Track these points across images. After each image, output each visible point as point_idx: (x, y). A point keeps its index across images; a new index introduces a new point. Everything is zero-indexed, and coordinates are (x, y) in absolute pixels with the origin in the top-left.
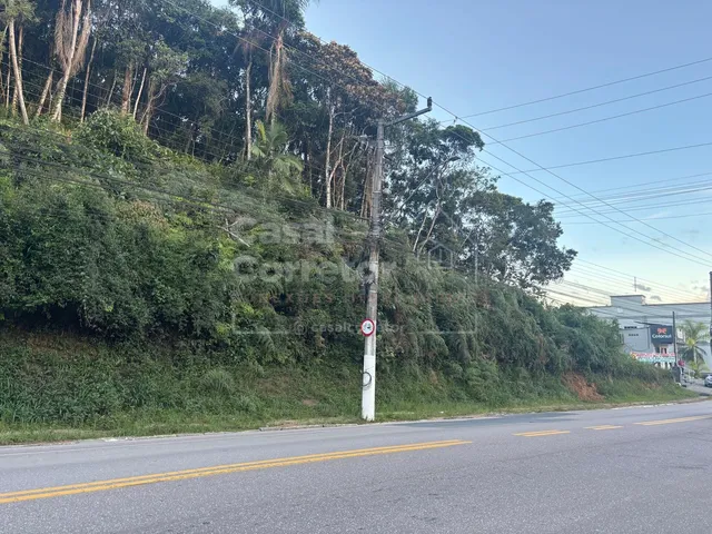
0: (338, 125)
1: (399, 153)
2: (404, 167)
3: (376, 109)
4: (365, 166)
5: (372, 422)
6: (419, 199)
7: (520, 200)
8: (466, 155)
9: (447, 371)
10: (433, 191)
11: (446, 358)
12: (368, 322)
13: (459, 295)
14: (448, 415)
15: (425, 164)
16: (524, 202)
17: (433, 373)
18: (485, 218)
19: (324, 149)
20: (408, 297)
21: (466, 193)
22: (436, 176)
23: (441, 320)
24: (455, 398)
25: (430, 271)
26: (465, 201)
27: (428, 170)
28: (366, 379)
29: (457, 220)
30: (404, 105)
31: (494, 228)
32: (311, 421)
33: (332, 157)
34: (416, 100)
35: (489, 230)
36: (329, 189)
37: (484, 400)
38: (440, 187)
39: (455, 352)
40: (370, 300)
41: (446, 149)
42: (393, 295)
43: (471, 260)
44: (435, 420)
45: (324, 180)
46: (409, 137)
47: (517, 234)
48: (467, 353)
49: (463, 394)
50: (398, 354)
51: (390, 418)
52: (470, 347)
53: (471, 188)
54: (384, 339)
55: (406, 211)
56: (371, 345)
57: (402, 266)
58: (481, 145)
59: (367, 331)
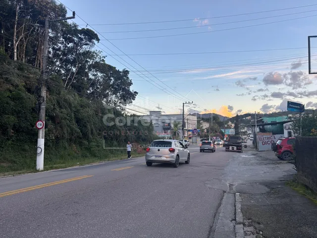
0: (21, 17)
1: (56, 38)
2: (60, 45)
3: (44, 12)
4: (38, 41)
5: (42, 171)
6: (67, 61)
7: (115, 68)
8: (91, 44)
9: (81, 144)
10: (75, 58)
11: (81, 138)
12: (40, 122)
13: (87, 109)
14: (81, 164)
15: (71, 45)
16: (117, 69)
17: (74, 145)
18: (99, 74)
19: (13, 28)
20: (62, 110)
21: (91, 62)
22: (77, 52)
23: (78, 121)
24: (84, 156)
25: (73, 98)
26: (90, 65)
27: (73, 48)
28: (39, 151)
29: (87, 75)
30: (59, 13)
31: (104, 79)
32: (6, 173)
33: (17, 33)
34: (66, 11)
35: (101, 80)
36: (15, 51)
37: (98, 156)
38: (78, 57)
39: (85, 135)
40: (41, 111)
41: (81, 39)
42: (54, 109)
43: (93, 93)
44: (75, 167)
45: (12, 45)
46: (62, 30)
47: (114, 83)
48: (91, 136)
49: (88, 154)
50: (57, 137)
51: (52, 168)
52: (92, 133)
53: (93, 60)
54: (49, 131)
55: (60, 67)
56: (42, 133)
57: (59, 94)
58: (98, 40)
59: (39, 127)
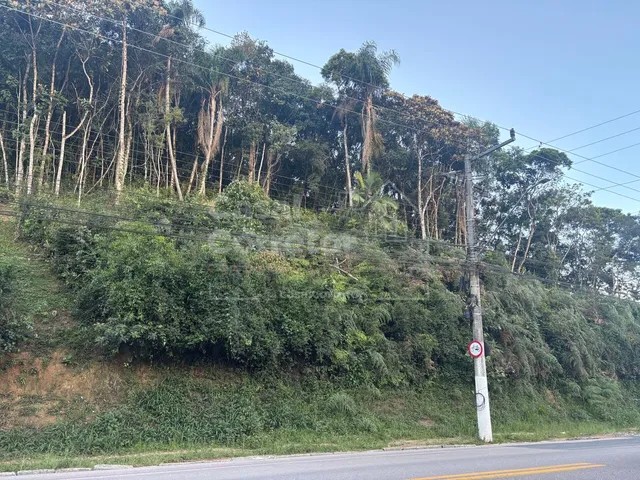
0: (426, 165)
1: (486, 182)
2: (493, 194)
3: (460, 146)
4: (455, 197)
5: (490, 442)
6: (512, 220)
7: (619, 211)
8: (554, 175)
9: (564, 390)
10: (525, 212)
11: (561, 376)
12: (475, 344)
13: (566, 311)
14: (571, 436)
15: (514, 188)
16: (625, 212)
17: (548, 392)
18: (583, 232)
19: (416, 187)
20: (513, 317)
21: (559, 211)
22: (526, 198)
23: (549, 338)
24: (576, 418)
25: (533, 291)
26: (559, 219)
27: (518, 193)
28: (479, 400)
29: (554, 238)
30: (487, 139)
31: (595, 241)
32: (430, 441)
33: (423, 193)
34: (498, 131)
35: (589, 244)
36: (423, 222)
37: (609, 420)
38: (531, 208)
39: (571, 370)
40: (475, 322)
41: (533, 172)
42: (498, 316)
43: (573, 275)
44: (557, 441)
45: (417, 215)
46: (494, 166)
47: (622, 246)
48: (583, 371)
49: (584, 413)
50: (509, 374)
51: (508, 438)
52: (586, 364)
53: (564, 205)
54: (493, 360)
55: (500, 234)
56: (480, 366)
57: (503, 287)
58: (568, 163)
59: (475, 353)
